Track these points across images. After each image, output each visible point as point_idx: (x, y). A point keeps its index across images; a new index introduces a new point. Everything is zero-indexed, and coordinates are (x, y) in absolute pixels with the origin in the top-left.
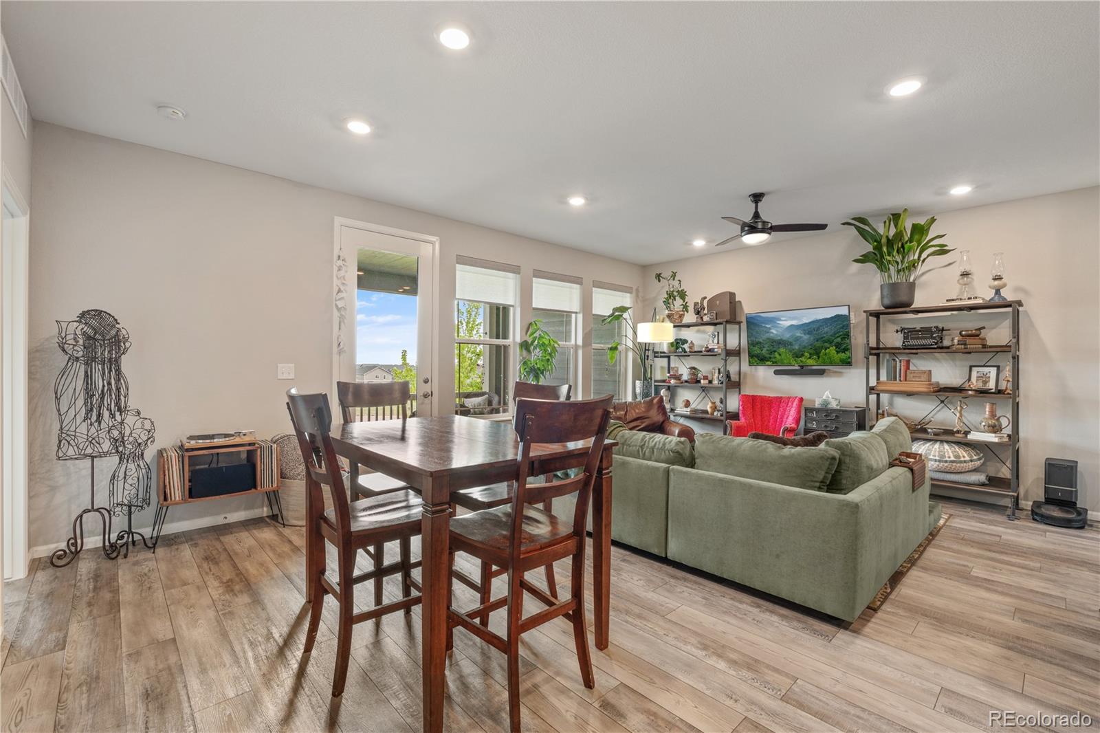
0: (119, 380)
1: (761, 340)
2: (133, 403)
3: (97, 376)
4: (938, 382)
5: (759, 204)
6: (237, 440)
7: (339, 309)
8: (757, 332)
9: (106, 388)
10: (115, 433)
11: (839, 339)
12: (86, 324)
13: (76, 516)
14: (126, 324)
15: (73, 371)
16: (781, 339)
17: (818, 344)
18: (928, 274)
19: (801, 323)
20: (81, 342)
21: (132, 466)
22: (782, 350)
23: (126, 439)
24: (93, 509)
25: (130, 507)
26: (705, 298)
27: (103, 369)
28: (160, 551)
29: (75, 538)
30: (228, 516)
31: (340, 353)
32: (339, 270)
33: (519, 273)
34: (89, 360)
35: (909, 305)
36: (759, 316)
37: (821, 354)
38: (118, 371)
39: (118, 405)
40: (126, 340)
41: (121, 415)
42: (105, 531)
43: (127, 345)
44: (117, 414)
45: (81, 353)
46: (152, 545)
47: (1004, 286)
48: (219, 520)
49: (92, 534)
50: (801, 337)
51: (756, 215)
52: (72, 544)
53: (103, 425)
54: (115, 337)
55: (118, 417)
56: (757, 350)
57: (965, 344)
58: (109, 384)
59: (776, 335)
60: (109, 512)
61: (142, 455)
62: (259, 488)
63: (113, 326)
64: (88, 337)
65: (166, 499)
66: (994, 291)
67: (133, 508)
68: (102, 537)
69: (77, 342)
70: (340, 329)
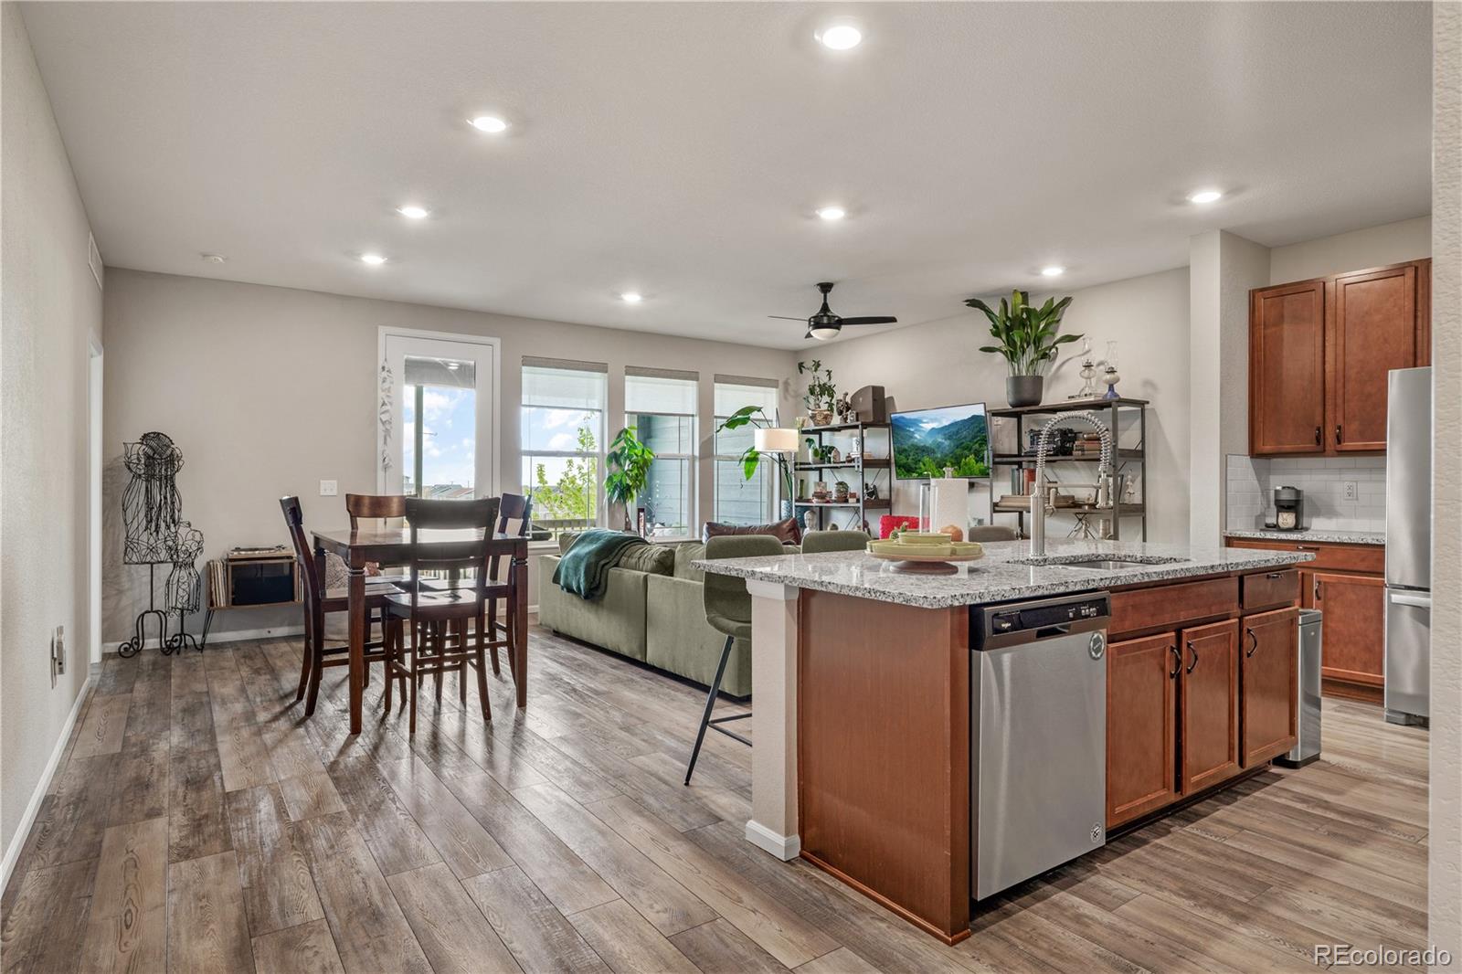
0: (174, 495)
1: (906, 447)
2: (185, 516)
3: (156, 491)
4: (1073, 497)
5: (828, 295)
6: (278, 554)
7: (384, 423)
8: (902, 438)
9: (163, 502)
10: (170, 543)
11: (977, 445)
12: (147, 445)
13: (137, 616)
14: (180, 444)
15: (136, 487)
16: (925, 446)
17: (958, 451)
18: (1067, 364)
19: (940, 426)
20: (143, 462)
21: (184, 573)
22: (926, 459)
23: (179, 548)
24: (152, 611)
25: (182, 610)
26: (847, 394)
27: (161, 485)
28: (207, 652)
29: (138, 638)
30: (272, 630)
31: (385, 468)
32: (384, 382)
33: (606, 372)
34: (150, 477)
35: (1037, 402)
36: (903, 418)
37: (962, 464)
38: (173, 486)
39: (172, 517)
40: (179, 458)
41: (175, 526)
42: (162, 633)
43: (181, 463)
44: (172, 525)
45: (143, 471)
46: (201, 648)
47: (1117, 380)
48: (263, 633)
49: (151, 636)
50: (943, 443)
51: (825, 308)
52: (135, 643)
53: (161, 536)
54: (170, 456)
55: (173, 529)
56: (903, 460)
57: (1083, 450)
58: (165, 498)
59: (920, 440)
60: (164, 614)
61: (193, 563)
62: (296, 600)
63: (169, 446)
64: (148, 457)
65: (212, 604)
66: (1108, 386)
67: (185, 612)
68: (159, 640)
69: (140, 461)
70: (385, 443)
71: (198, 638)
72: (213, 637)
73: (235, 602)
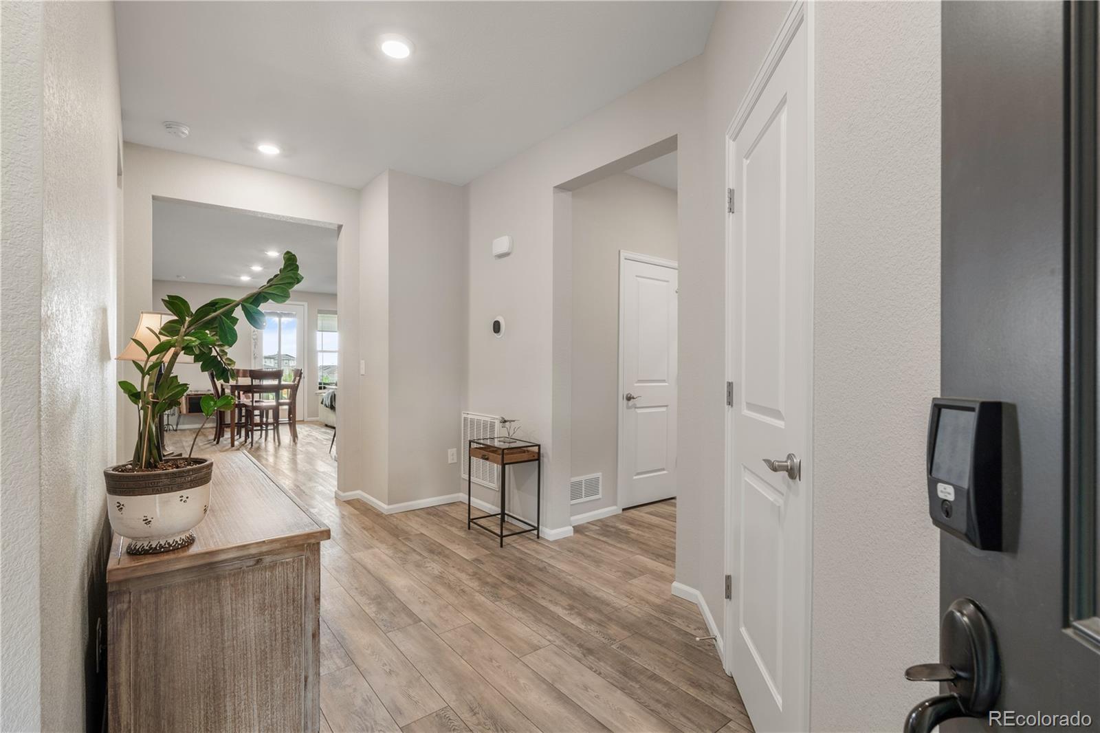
6: (206, 393)
7: (254, 339)
28: (178, 431)
31: (255, 358)
46: (175, 430)
65: (180, 413)
70: (255, 347)
71: (175, 427)
72: (180, 427)
73: (189, 412)
